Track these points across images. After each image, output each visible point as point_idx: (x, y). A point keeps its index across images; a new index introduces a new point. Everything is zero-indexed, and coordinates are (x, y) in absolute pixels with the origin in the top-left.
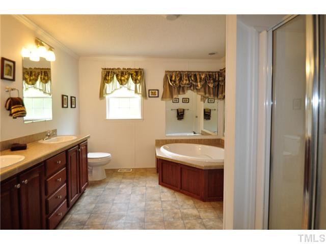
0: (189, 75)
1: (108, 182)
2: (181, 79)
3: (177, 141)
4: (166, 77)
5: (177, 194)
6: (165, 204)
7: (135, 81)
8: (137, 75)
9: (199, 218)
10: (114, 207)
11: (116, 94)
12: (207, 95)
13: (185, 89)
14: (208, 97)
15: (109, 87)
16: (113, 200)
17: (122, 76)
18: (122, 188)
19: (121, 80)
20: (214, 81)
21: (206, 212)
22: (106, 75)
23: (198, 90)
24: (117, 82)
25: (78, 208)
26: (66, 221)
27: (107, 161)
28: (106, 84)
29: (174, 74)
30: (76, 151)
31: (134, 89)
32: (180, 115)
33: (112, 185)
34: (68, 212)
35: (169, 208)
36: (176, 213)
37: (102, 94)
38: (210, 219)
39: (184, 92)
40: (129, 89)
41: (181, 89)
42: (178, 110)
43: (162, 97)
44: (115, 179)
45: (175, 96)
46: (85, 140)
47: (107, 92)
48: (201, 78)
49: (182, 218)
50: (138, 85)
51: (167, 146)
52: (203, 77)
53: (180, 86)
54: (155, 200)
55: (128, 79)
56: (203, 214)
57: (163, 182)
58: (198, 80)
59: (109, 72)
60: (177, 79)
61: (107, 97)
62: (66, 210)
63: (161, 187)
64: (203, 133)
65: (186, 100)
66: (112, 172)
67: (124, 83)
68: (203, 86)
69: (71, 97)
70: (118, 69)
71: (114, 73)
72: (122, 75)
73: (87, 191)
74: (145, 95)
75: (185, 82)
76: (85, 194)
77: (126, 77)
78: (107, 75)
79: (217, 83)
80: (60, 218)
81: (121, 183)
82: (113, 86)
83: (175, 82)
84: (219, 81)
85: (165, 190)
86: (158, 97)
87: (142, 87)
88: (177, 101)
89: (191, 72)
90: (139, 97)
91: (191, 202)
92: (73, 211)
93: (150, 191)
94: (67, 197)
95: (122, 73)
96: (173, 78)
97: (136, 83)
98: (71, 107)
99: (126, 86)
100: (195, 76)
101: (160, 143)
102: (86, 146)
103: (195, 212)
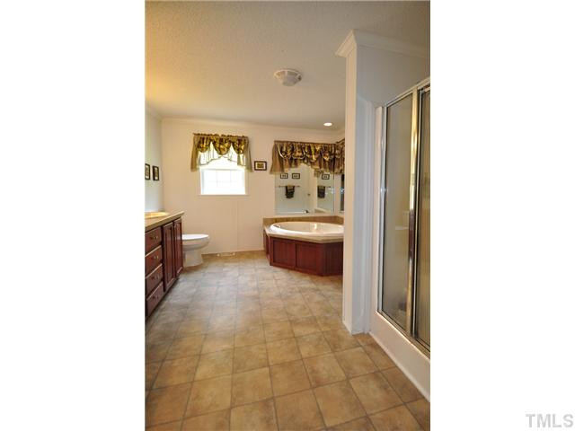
0: (302, 146)
1: (206, 267)
2: (293, 151)
3: (287, 220)
4: (275, 147)
5: (291, 272)
6: (279, 282)
7: (238, 151)
8: (241, 144)
9: (318, 290)
10: (220, 289)
11: (212, 165)
12: (322, 169)
13: (298, 161)
14: (322, 172)
15: (203, 156)
16: (218, 283)
17: (220, 144)
18: (227, 271)
19: (219, 148)
20: (331, 154)
21: (324, 284)
22: (200, 142)
23: (312, 164)
24: (215, 151)
25: (175, 294)
26: (163, 306)
27: (205, 243)
28: (200, 153)
29: (285, 144)
30: (171, 229)
31: (236, 160)
32: (290, 193)
33: (213, 268)
34: (164, 298)
35: (284, 284)
36: (293, 289)
37: (194, 165)
38: (329, 290)
39: (296, 164)
40: (230, 160)
41: (293, 162)
42: (286, 187)
43: (271, 170)
44: (215, 263)
45: (286, 170)
46: (179, 217)
47: (202, 162)
48: (315, 150)
49: (300, 292)
50: (241, 156)
51: (278, 224)
52: (318, 148)
53: (292, 159)
54: (268, 279)
55: (228, 148)
56: (321, 287)
57: (275, 262)
58: (313, 152)
59: (203, 139)
60: (289, 150)
61: (201, 168)
62: (163, 294)
63: (273, 268)
64: (317, 211)
65: (296, 176)
66: (210, 258)
67: (224, 152)
68: (317, 159)
69: (154, 167)
70: (216, 135)
71: (211, 140)
72: (222, 143)
73: (182, 278)
74: (249, 167)
75: (297, 154)
76: (180, 280)
77: (226, 145)
78: (202, 142)
79: (332, 157)
80: (158, 301)
81: (224, 267)
82: (209, 156)
83: (286, 153)
84: (335, 154)
85: (278, 269)
86: (266, 170)
87: (247, 158)
88: (286, 176)
89: (304, 143)
90: (242, 170)
91: (308, 278)
92: (169, 297)
93: (259, 272)
94: (163, 280)
95: (221, 140)
96: (284, 149)
97: (239, 153)
98: (154, 179)
99: (226, 156)
100: (309, 147)
101: (268, 222)
102: (180, 224)
103: (313, 285)
